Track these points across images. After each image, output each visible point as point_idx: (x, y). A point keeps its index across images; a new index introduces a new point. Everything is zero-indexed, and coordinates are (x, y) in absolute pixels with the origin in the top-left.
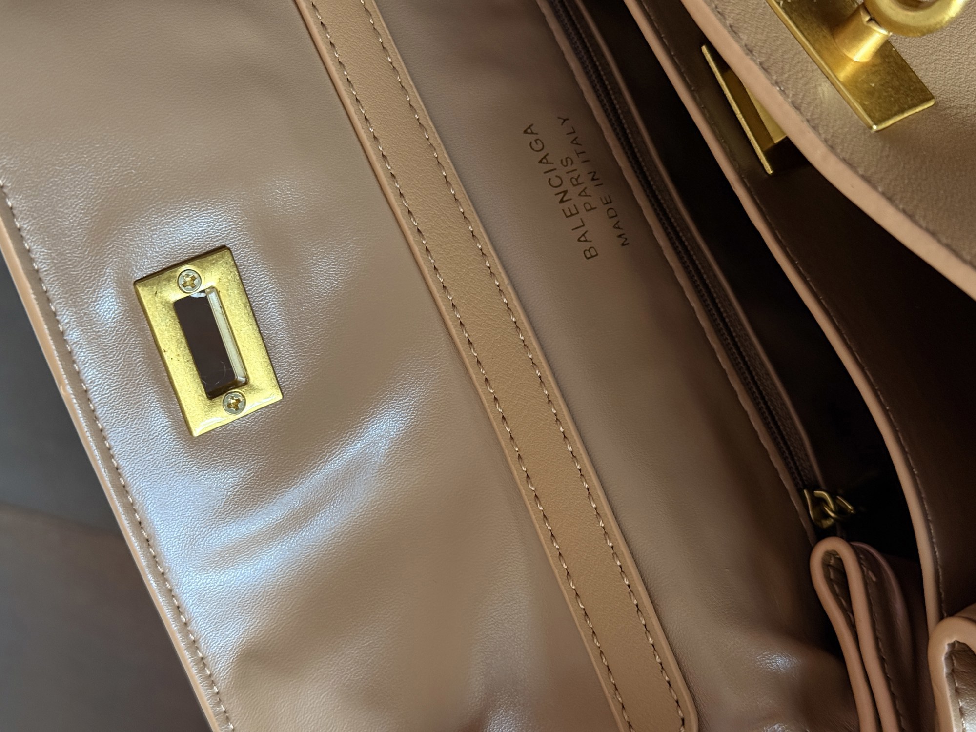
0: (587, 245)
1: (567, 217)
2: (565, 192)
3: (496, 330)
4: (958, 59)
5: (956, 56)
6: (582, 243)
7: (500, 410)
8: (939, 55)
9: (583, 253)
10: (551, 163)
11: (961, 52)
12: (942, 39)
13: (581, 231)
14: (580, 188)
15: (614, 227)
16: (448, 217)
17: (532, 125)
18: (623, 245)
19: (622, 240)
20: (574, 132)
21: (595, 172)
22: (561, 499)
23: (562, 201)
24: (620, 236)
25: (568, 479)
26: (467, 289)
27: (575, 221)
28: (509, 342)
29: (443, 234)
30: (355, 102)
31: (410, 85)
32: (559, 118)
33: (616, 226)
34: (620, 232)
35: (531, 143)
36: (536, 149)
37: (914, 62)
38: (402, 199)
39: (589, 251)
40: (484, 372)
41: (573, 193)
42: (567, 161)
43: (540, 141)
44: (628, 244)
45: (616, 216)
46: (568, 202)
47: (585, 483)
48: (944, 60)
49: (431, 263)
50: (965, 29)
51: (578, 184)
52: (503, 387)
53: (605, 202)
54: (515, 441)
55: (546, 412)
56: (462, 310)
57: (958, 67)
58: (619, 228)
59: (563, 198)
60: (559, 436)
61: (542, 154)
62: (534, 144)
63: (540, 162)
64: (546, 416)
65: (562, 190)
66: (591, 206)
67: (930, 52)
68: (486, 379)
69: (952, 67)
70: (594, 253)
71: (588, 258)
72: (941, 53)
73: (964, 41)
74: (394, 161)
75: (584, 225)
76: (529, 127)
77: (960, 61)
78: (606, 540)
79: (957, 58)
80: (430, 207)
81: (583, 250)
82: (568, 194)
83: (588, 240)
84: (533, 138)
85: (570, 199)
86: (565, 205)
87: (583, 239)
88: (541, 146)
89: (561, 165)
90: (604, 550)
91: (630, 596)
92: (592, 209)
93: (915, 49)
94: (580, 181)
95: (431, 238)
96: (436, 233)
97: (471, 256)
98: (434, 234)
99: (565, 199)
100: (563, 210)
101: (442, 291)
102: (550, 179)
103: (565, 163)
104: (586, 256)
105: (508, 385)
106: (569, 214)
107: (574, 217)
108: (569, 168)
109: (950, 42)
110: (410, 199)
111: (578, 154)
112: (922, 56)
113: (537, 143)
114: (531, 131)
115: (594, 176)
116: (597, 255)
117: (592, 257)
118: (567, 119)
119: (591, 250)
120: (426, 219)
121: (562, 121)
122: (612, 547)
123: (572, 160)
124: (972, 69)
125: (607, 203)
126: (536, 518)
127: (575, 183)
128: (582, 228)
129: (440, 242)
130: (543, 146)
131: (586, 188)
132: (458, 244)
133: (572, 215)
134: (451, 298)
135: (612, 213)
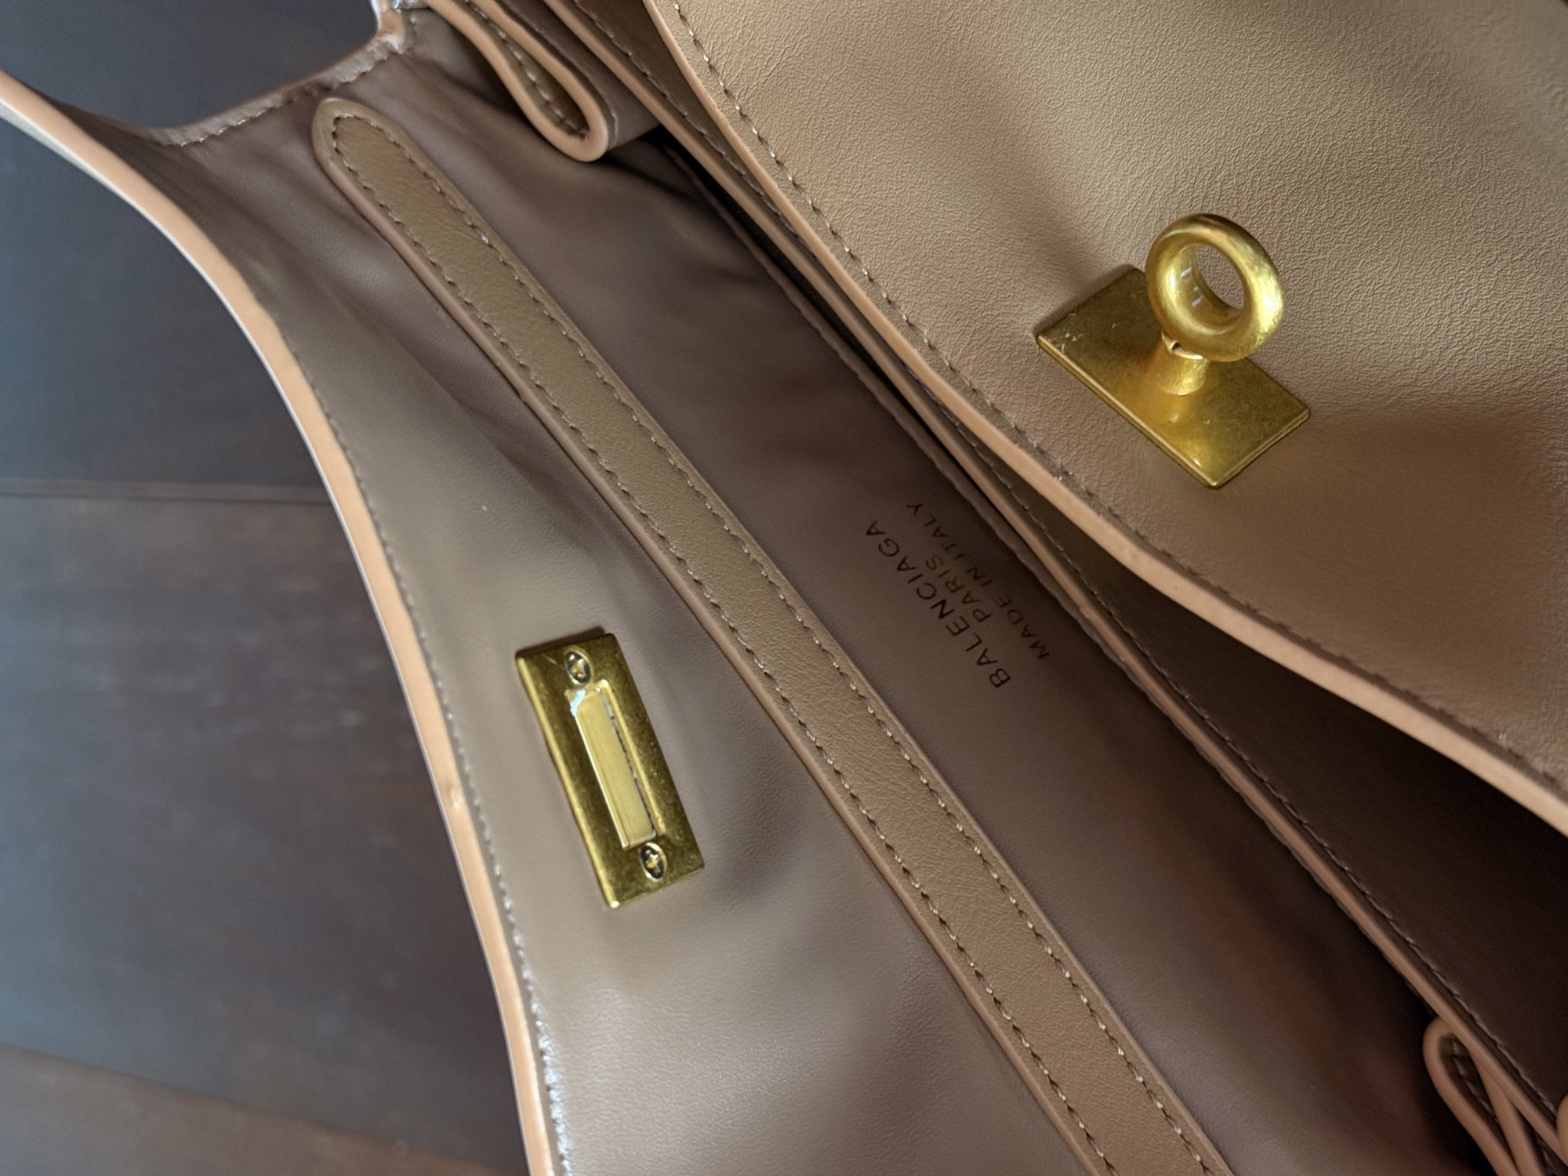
0: (993, 668)
1: (955, 634)
2: (943, 603)
3: (904, 798)
4: (1338, 341)
5: (1334, 337)
6: (985, 666)
7: (934, 911)
8: (1310, 343)
9: (988, 680)
10: (913, 568)
11: (1341, 329)
12: (1311, 319)
13: (979, 651)
14: (960, 595)
15: (1023, 635)
16: (802, 652)
17: (875, 522)
18: (1041, 656)
19: (1037, 652)
20: (934, 521)
21: (976, 569)
22: (1055, 1025)
23: (942, 616)
24: (1034, 646)
25: (1057, 993)
26: (851, 745)
27: (968, 638)
28: (926, 812)
29: (802, 674)
30: (642, 517)
31: (707, 488)
32: (909, 506)
33: (1026, 634)
34: (1032, 641)
35: (880, 546)
36: (888, 553)
37: (1275, 364)
38: (736, 635)
39: (996, 675)
40: (899, 860)
41: (954, 601)
42: (934, 562)
43: (892, 541)
44: (1048, 654)
45: (1022, 619)
46: (950, 614)
47: (1082, 997)
48: (1317, 348)
49: (794, 716)
50: (1342, 294)
51: (958, 589)
52: (933, 876)
53: (1002, 603)
54: (967, 952)
55: (1003, 903)
56: (850, 776)
57: (1339, 352)
58: (1029, 635)
59: (942, 611)
60: (1029, 933)
61: (898, 559)
62: (884, 546)
63: (899, 569)
64: (1003, 908)
65: (938, 600)
66: (983, 613)
67: (1295, 342)
68: (904, 869)
69: (1330, 355)
70: (1004, 677)
71: (998, 686)
72: (1311, 340)
73: (1343, 313)
74: (713, 585)
75: (980, 641)
76: (873, 526)
77: (1340, 343)
78: (1132, 1072)
79: (1335, 340)
80: (775, 641)
81: (988, 676)
82: (947, 605)
83: (991, 660)
84: (880, 539)
85: (953, 611)
86: (948, 620)
87: (984, 660)
88: (895, 546)
89: (926, 568)
90: (1133, 1089)
91: (1188, 1149)
92: (986, 617)
93: (1273, 345)
94: (959, 583)
95: (787, 683)
96: (791, 674)
97: (846, 700)
98: (790, 676)
99: (945, 611)
100: (947, 627)
101: (818, 753)
102: (918, 590)
103: (932, 565)
104: (993, 683)
105: (939, 873)
106: (956, 630)
107: (962, 634)
108: (939, 571)
109: (1323, 320)
110: (746, 634)
111: (947, 549)
112: (1284, 352)
113: (888, 545)
114: (876, 529)
115: (976, 573)
116: (1009, 678)
117: (1003, 682)
118: (921, 505)
119: (1000, 673)
120: (774, 656)
121: (914, 509)
122: (1144, 1083)
123: (940, 558)
124: (1360, 349)
125: (1005, 604)
126: (1022, 1059)
127: (953, 587)
128: (980, 646)
129: (800, 686)
130: (897, 547)
131: (970, 592)
132: (825, 686)
133: (961, 631)
134: (831, 763)
135: (1015, 617)
